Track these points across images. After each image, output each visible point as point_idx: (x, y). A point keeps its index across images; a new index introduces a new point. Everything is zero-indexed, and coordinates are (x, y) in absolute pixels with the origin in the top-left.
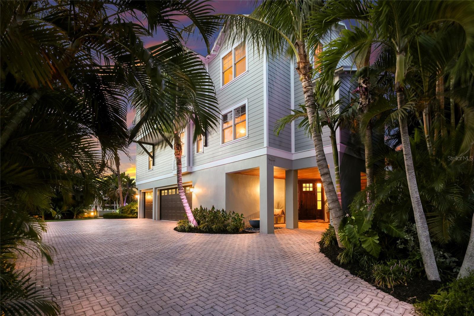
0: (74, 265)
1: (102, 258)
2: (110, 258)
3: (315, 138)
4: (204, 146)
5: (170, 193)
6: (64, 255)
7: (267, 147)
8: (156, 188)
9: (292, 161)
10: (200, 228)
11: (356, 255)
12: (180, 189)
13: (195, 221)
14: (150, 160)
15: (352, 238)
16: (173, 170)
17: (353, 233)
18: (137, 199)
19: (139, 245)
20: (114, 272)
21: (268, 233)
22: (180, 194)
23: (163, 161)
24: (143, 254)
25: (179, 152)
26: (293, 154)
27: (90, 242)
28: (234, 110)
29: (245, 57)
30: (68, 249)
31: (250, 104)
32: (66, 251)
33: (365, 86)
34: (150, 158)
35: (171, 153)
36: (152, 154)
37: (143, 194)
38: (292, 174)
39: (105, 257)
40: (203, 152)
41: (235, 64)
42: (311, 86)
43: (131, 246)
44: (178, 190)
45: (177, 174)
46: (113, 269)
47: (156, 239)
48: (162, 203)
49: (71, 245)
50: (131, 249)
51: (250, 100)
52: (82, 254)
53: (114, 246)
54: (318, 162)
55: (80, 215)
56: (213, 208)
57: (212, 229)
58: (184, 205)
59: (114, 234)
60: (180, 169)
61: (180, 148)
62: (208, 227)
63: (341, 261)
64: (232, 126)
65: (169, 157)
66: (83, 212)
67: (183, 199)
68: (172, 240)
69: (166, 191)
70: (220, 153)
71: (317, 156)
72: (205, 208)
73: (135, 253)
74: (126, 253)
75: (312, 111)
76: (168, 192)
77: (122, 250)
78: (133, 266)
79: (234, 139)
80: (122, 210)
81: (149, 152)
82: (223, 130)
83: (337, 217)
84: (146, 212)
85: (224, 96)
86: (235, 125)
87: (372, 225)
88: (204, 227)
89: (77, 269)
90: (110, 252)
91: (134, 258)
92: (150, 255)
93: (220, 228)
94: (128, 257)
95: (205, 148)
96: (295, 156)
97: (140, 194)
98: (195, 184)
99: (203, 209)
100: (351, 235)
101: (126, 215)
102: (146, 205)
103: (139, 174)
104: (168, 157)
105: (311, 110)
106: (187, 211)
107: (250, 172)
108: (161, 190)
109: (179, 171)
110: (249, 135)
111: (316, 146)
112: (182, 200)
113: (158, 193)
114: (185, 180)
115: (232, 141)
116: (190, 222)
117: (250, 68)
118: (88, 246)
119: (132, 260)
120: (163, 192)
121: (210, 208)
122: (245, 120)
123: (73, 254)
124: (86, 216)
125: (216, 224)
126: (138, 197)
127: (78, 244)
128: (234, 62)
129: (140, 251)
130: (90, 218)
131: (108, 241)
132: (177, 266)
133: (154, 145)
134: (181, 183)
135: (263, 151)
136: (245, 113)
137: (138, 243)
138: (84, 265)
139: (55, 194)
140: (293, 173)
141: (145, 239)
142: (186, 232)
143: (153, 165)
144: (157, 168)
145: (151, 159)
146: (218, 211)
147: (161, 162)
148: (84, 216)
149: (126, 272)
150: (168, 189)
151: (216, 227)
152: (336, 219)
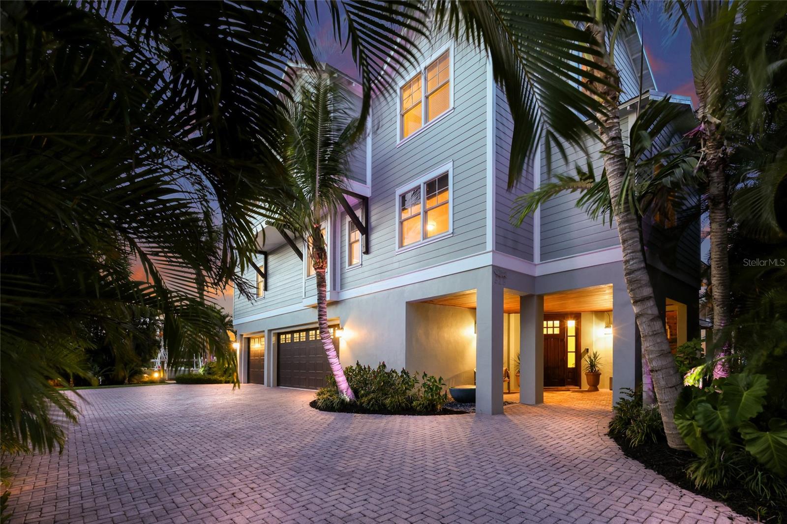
0: (132, 485)
1: (187, 468)
2: (203, 469)
3: (623, 226)
4: (364, 253)
5: (296, 340)
6: (111, 460)
7: (493, 251)
8: (270, 331)
9: (534, 277)
10: (361, 404)
11: (735, 470)
12: (324, 332)
13: (350, 390)
14: (260, 281)
15: (714, 431)
16: (304, 297)
17: (716, 424)
18: (236, 350)
19: (254, 439)
20: (217, 503)
21: (493, 414)
22: (323, 341)
23: (284, 282)
24: (265, 459)
25: (322, 262)
26: (536, 265)
27: (159, 431)
28: (424, 183)
29: (448, 82)
30: (119, 445)
31: (458, 171)
32: (116, 451)
33: (718, 121)
34: (260, 277)
35: (300, 267)
36: (263, 270)
37: (247, 340)
38: (535, 301)
39: (192, 465)
40: (362, 265)
41: (427, 97)
42: (618, 118)
43: (240, 441)
44: (320, 333)
45: (319, 304)
46: (213, 494)
47: (283, 426)
48: (281, 357)
49: (123, 438)
50: (240, 448)
51: (457, 164)
52: (148, 459)
53: (205, 440)
54: (627, 274)
55: (136, 377)
56: (384, 366)
57: (384, 405)
58: (331, 361)
59: (201, 416)
60: (323, 295)
61: (323, 257)
62: (376, 402)
63: (697, 482)
64: (419, 214)
65: (296, 274)
66: (141, 373)
67: (329, 350)
68: (314, 428)
69: (289, 336)
70: (396, 265)
71: (626, 262)
72: (367, 367)
73: (250, 456)
74: (232, 456)
75: (619, 169)
76: (292, 338)
77: (223, 451)
78: (252, 489)
79: (424, 239)
80: (209, 370)
81: (258, 265)
82: (401, 223)
83: (670, 387)
84: (251, 372)
85: (404, 158)
86: (426, 212)
87: (764, 407)
88: (370, 402)
89: (139, 494)
90: (201, 455)
91: (251, 469)
92: (280, 462)
93: (400, 404)
94: (238, 466)
95: (365, 256)
96: (541, 269)
97: (241, 341)
98: (344, 323)
99: (363, 368)
100: (709, 426)
101: (216, 377)
102: (251, 361)
103: (237, 306)
104: (293, 275)
105: (616, 167)
106: (335, 373)
107: (452, 299)
108: (279, 335)
109: (321, 298)
110: (455, 230)
111: (624, 242)
112: (327, 353)
113: (274, 339)
114: (331, 314)
115: (420, 243)
116: (342, 392)
117: (458, 103)
118: (155, 439)
119: (246, 473)
120: (283, 337)
121: (375, 367)
122: (448, 202)
123: (129, 459)
124: (146, 379)
125: (392, 397)
126: (236, 346)
127: (136, 436)
128: (425, 93)
129: (258, 452)
130: (152, 382)
131: (192, 429)
132: (343, 489)
133: (266, 254)
134: (325, 320)
135: (486, 259)
136: (447, 189)
137: (250, 433)
138: (153, 486)
139: (93, 342)
140: (535, 299)
141: (262, 425)
142: (335, 411)
143: (266, 289)
144: (272, 295)
145: (261, 279)
146: (393, 372)
147: (281, 284)
148: (142, 380)
149: (242, 503)
150: (292, 333)
151: (391, 402)
152: (668, 390)
